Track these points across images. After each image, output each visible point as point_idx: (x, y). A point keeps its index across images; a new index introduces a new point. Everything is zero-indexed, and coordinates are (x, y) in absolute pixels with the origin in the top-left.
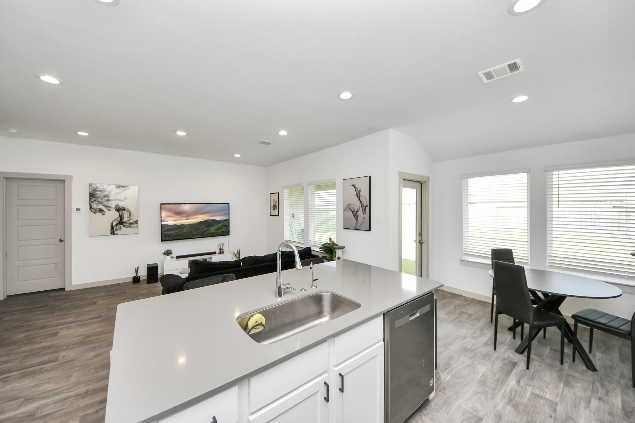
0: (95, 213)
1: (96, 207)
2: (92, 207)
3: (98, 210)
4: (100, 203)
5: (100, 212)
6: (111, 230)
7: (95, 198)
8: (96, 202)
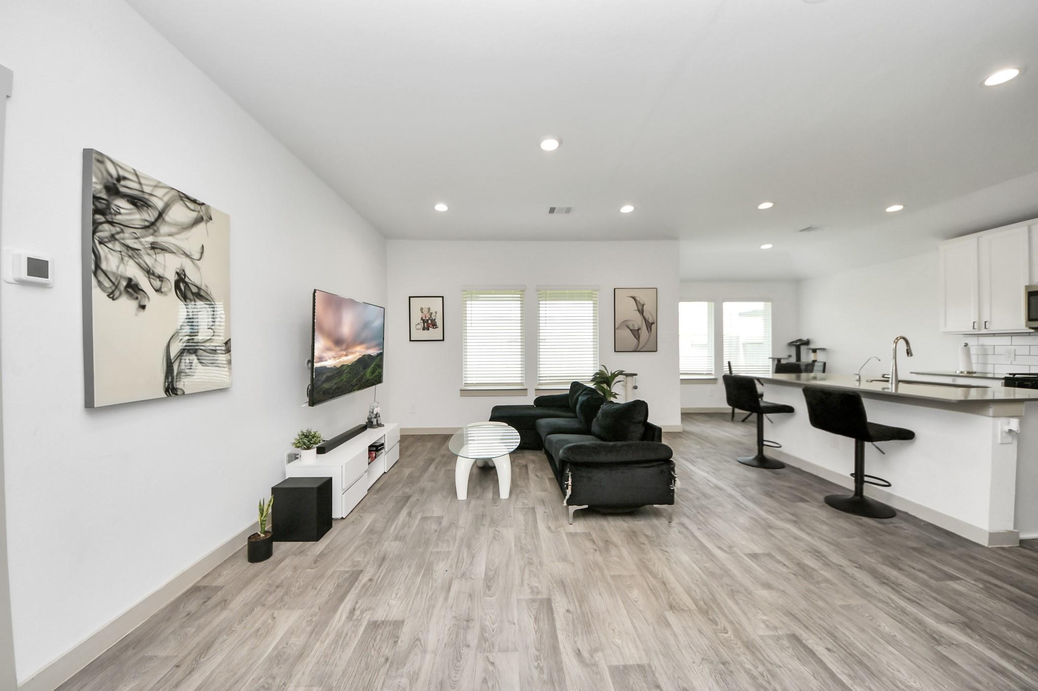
0: (112, 296)
1: (118, 267)
2: (104, 266)
3: (124, 283)
4: (130, 253)
5: (131, 295)
6: (167, 377)
7: (112, 223)
8: (118, 247)
